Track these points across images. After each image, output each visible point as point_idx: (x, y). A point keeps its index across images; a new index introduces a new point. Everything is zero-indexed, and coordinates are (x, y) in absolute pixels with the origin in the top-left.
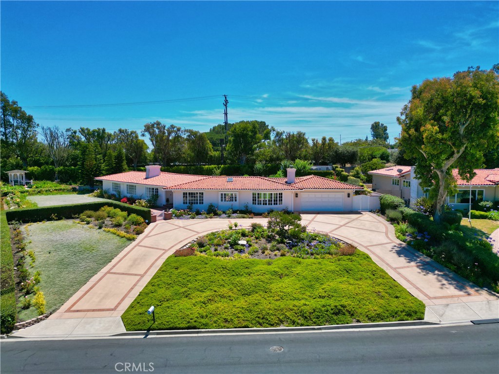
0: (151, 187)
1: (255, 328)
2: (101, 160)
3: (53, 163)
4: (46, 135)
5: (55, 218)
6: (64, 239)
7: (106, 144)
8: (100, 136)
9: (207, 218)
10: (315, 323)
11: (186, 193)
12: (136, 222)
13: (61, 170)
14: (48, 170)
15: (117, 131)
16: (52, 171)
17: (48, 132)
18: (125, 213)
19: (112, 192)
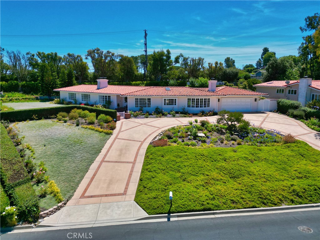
0: (104, 95)
1: (262, 208)
2: (56, 76)
3: (16, 79)
4: (10, 57)
5: (36, 118)
6: (52, 134)
7: (57, 65)
8: (53, 58)
9: (157, 117)
10: (311, 201)
11: (138, 99)
12: (106, 120)
13: (24, 84)
14: (14, 84)
15: (67, 56)
16: (17, 84)
17: (12, 55)
18: (94, 114)
19: (68, 100)
